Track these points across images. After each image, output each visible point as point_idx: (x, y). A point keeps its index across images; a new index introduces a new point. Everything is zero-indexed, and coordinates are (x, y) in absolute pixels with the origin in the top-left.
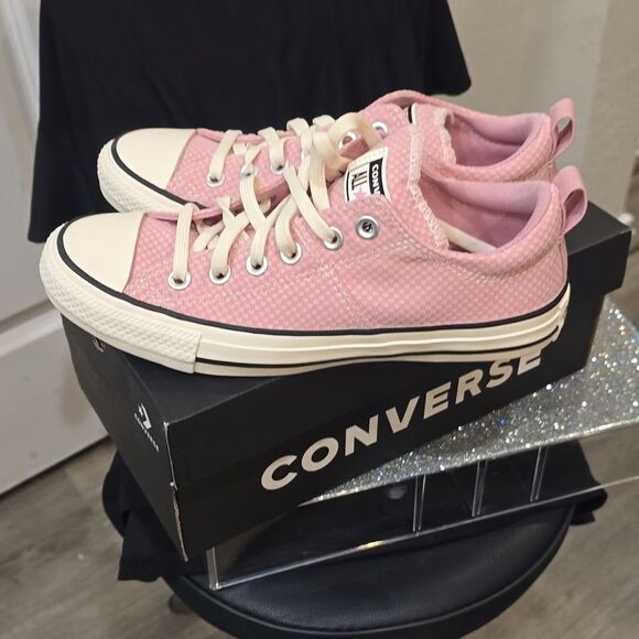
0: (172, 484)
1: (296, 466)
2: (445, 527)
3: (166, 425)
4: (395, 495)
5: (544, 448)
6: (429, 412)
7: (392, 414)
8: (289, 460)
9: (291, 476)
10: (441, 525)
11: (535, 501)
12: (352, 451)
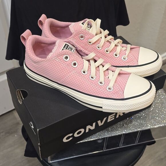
0: (39, 144)
1: (73, 136)
2: (112, 149)
3: (38, 130)
4: (99, 141)
5: (140, 131)
6: (109, 120)
7: (99, 122)
8: (71, 135)
9: (71, 138)
10: (111, 148)
11: (137, 143)
12: (88, 131)
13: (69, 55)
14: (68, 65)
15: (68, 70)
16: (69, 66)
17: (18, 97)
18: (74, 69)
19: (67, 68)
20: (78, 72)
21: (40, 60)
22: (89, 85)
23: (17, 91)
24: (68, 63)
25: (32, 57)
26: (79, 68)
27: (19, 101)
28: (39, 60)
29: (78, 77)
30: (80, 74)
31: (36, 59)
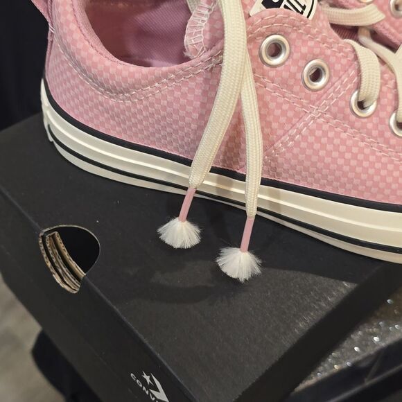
13: (285, 34)
14: (284, 83)
15: (285, 107)
16: (290, 88)
17: (47, 260)
18: (314, 96)
19: (280, 100)
20: (334, 109)
21: (146, 77)
22: (391, 162)
23: (43, 238)
24: (285, 75)
25: (100, 67)
26: (339, 92)
27: (58, 280)
28: (137, 76)
29: (337, 135)
30: (345, 118)
31: (119, 73)
